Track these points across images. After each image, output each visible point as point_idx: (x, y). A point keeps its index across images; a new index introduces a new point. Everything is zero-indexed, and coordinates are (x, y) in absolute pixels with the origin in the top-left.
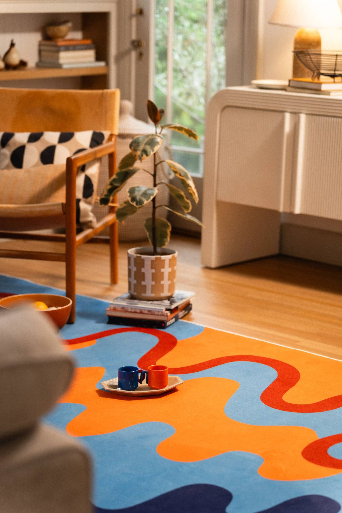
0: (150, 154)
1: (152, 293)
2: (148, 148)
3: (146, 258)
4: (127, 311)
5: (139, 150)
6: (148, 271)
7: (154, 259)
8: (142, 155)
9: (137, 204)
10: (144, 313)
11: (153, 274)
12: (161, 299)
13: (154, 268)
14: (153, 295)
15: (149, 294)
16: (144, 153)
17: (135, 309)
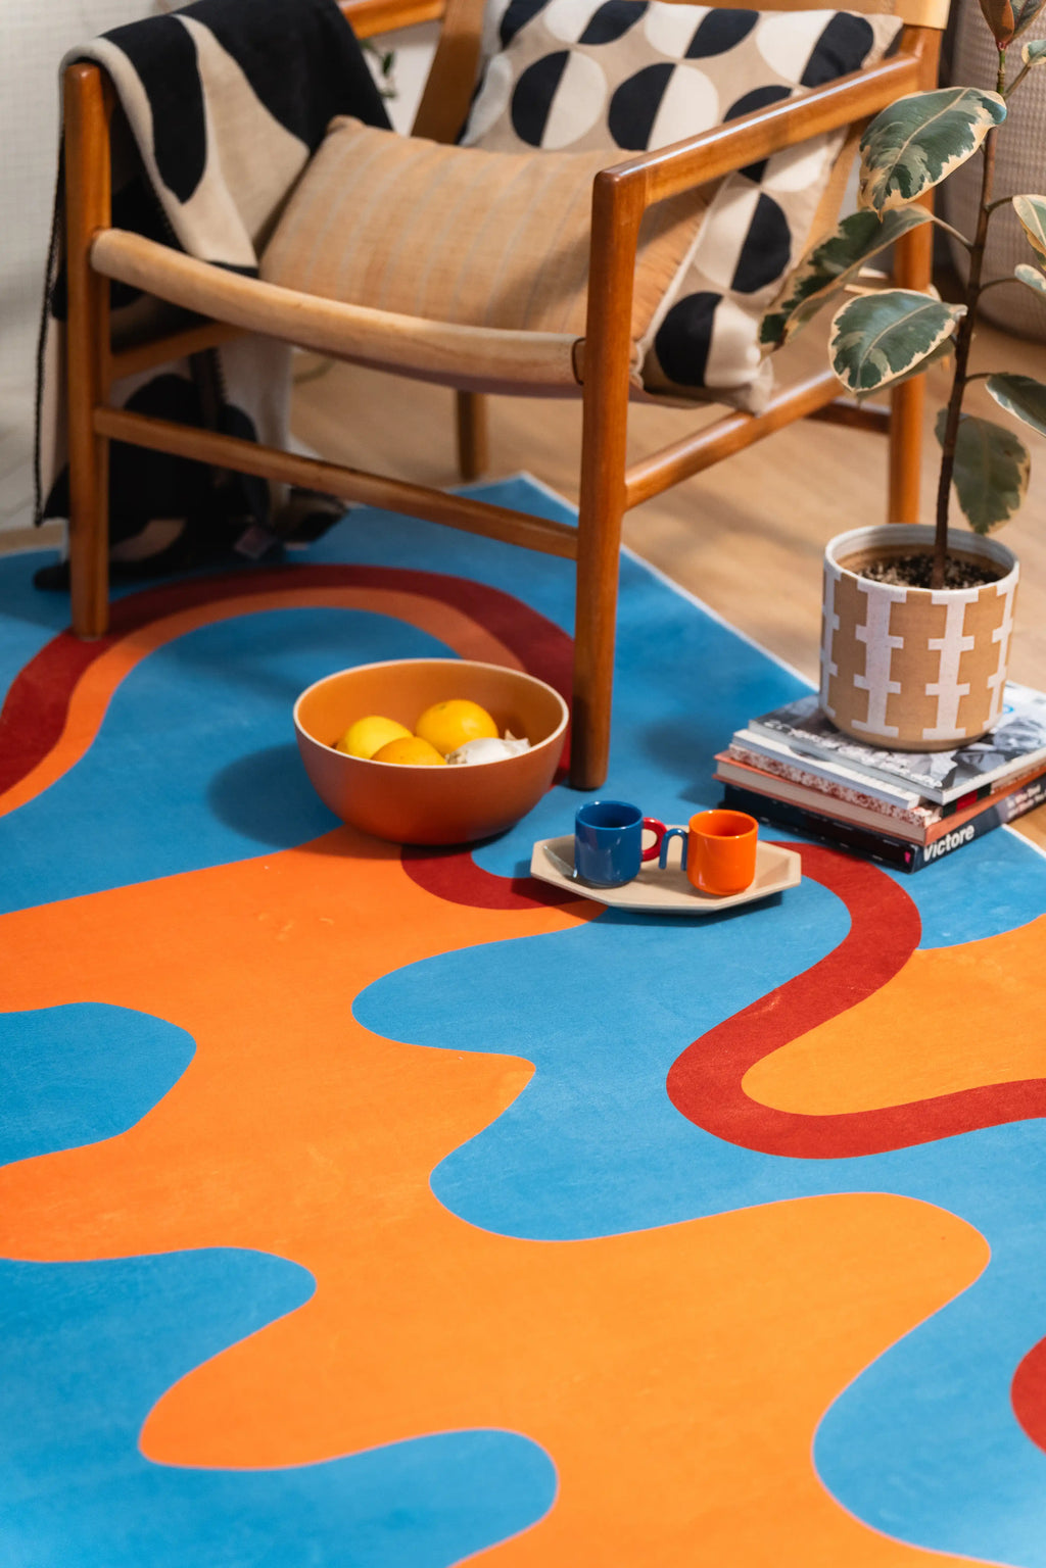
0: (920, 188)
1: (887, 722)
2: (917, 160)
3: (874, 589)
4: (785, 778)
5: (883, 164)
6: (879, 641)
7: (904, 600)
8: (888, 192)
9: (852, 381)
10: (843, 799)
11: (895, 651)
12: (925, 750)
13: (899, 635)
14: (893, 732)
15: (876, 724)
16: (895, 181)
17: (814, 778)
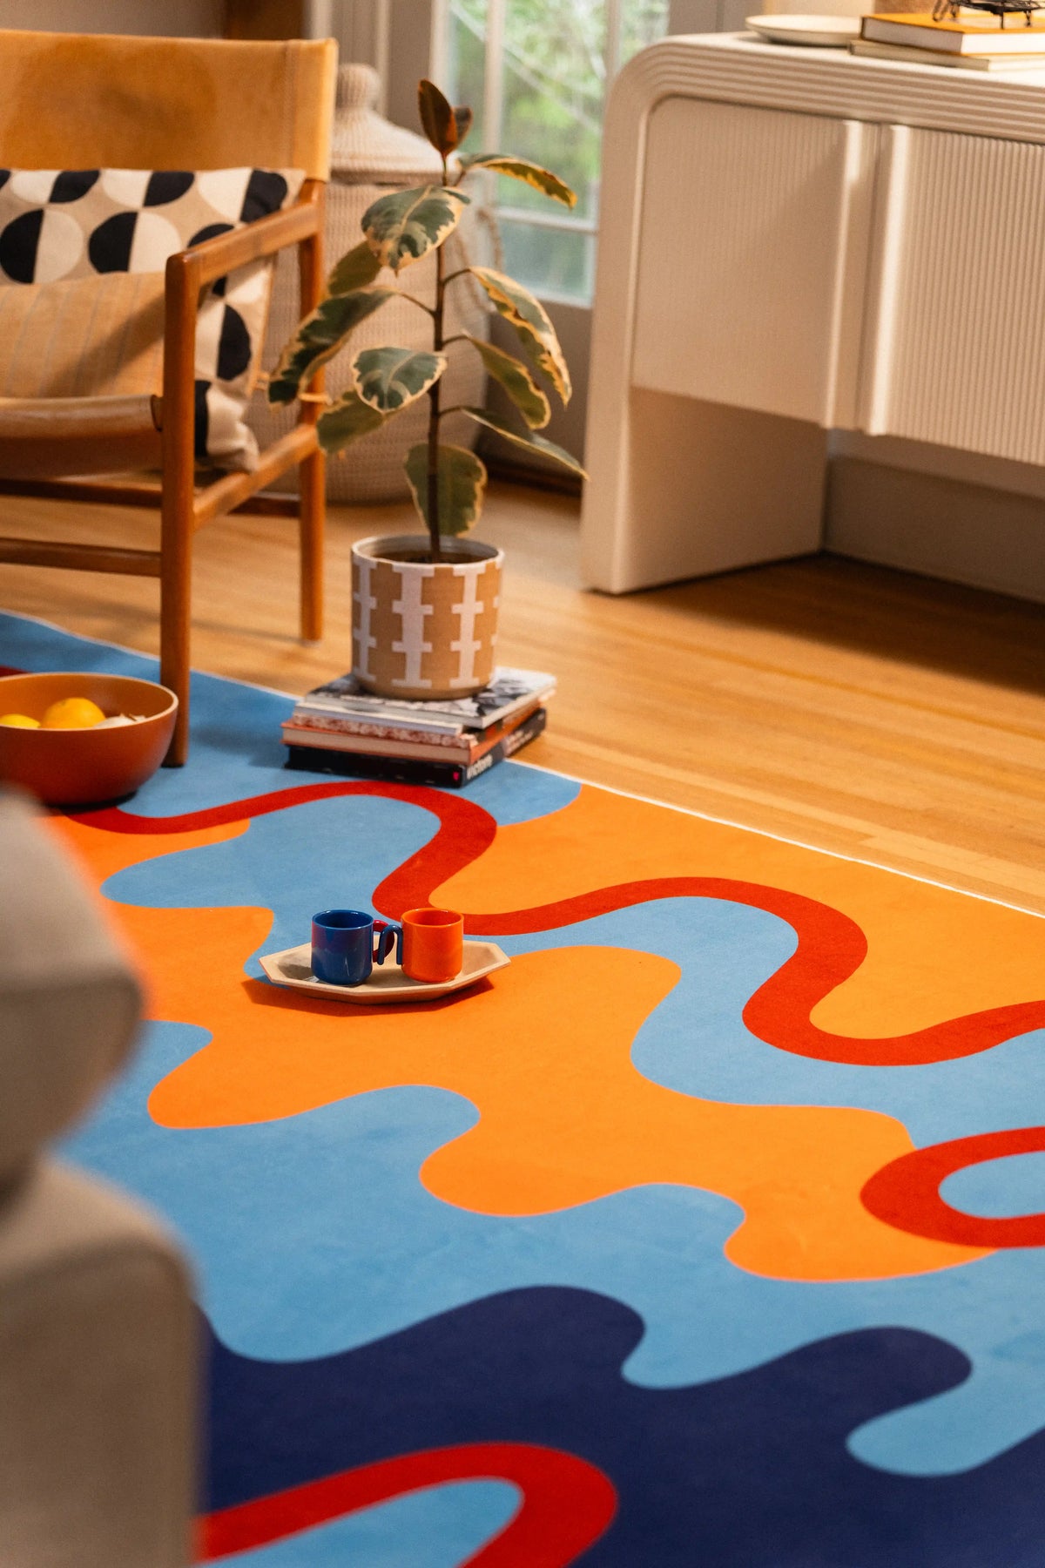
0: (425, 249)
1: (423, 676)
2: (418, 231)
3: (408, 569)
4: (347, 733)
5: (391, 236)
6: (412, 609)
7: (432, 574)
8: (400, 254)
9: (381, 405)
10: (398, 740)
11: (427, 618)
12: (450, 697)
13: (429, 603)
14: (427, 684)
15: (413, 679)
16: (404, 247)
17: (371, 726)
